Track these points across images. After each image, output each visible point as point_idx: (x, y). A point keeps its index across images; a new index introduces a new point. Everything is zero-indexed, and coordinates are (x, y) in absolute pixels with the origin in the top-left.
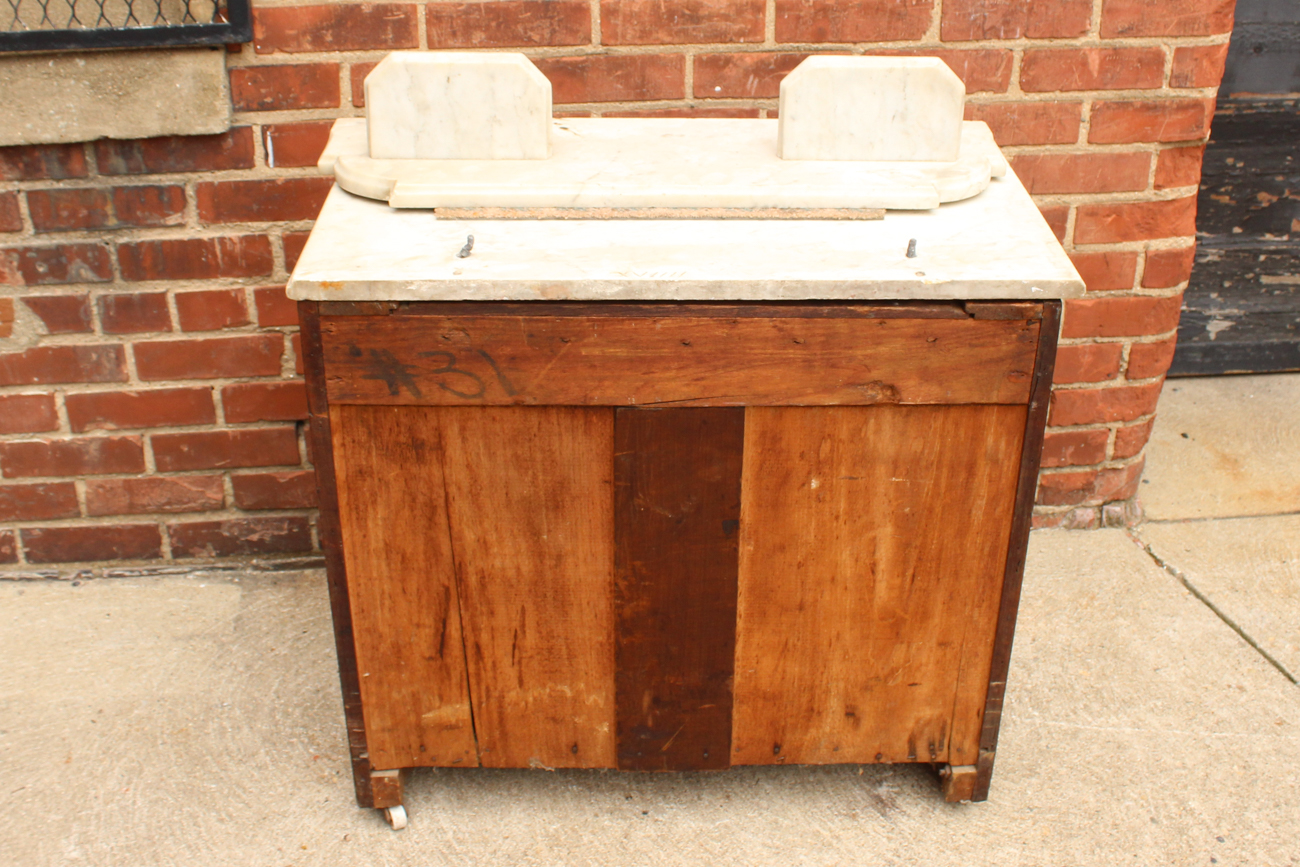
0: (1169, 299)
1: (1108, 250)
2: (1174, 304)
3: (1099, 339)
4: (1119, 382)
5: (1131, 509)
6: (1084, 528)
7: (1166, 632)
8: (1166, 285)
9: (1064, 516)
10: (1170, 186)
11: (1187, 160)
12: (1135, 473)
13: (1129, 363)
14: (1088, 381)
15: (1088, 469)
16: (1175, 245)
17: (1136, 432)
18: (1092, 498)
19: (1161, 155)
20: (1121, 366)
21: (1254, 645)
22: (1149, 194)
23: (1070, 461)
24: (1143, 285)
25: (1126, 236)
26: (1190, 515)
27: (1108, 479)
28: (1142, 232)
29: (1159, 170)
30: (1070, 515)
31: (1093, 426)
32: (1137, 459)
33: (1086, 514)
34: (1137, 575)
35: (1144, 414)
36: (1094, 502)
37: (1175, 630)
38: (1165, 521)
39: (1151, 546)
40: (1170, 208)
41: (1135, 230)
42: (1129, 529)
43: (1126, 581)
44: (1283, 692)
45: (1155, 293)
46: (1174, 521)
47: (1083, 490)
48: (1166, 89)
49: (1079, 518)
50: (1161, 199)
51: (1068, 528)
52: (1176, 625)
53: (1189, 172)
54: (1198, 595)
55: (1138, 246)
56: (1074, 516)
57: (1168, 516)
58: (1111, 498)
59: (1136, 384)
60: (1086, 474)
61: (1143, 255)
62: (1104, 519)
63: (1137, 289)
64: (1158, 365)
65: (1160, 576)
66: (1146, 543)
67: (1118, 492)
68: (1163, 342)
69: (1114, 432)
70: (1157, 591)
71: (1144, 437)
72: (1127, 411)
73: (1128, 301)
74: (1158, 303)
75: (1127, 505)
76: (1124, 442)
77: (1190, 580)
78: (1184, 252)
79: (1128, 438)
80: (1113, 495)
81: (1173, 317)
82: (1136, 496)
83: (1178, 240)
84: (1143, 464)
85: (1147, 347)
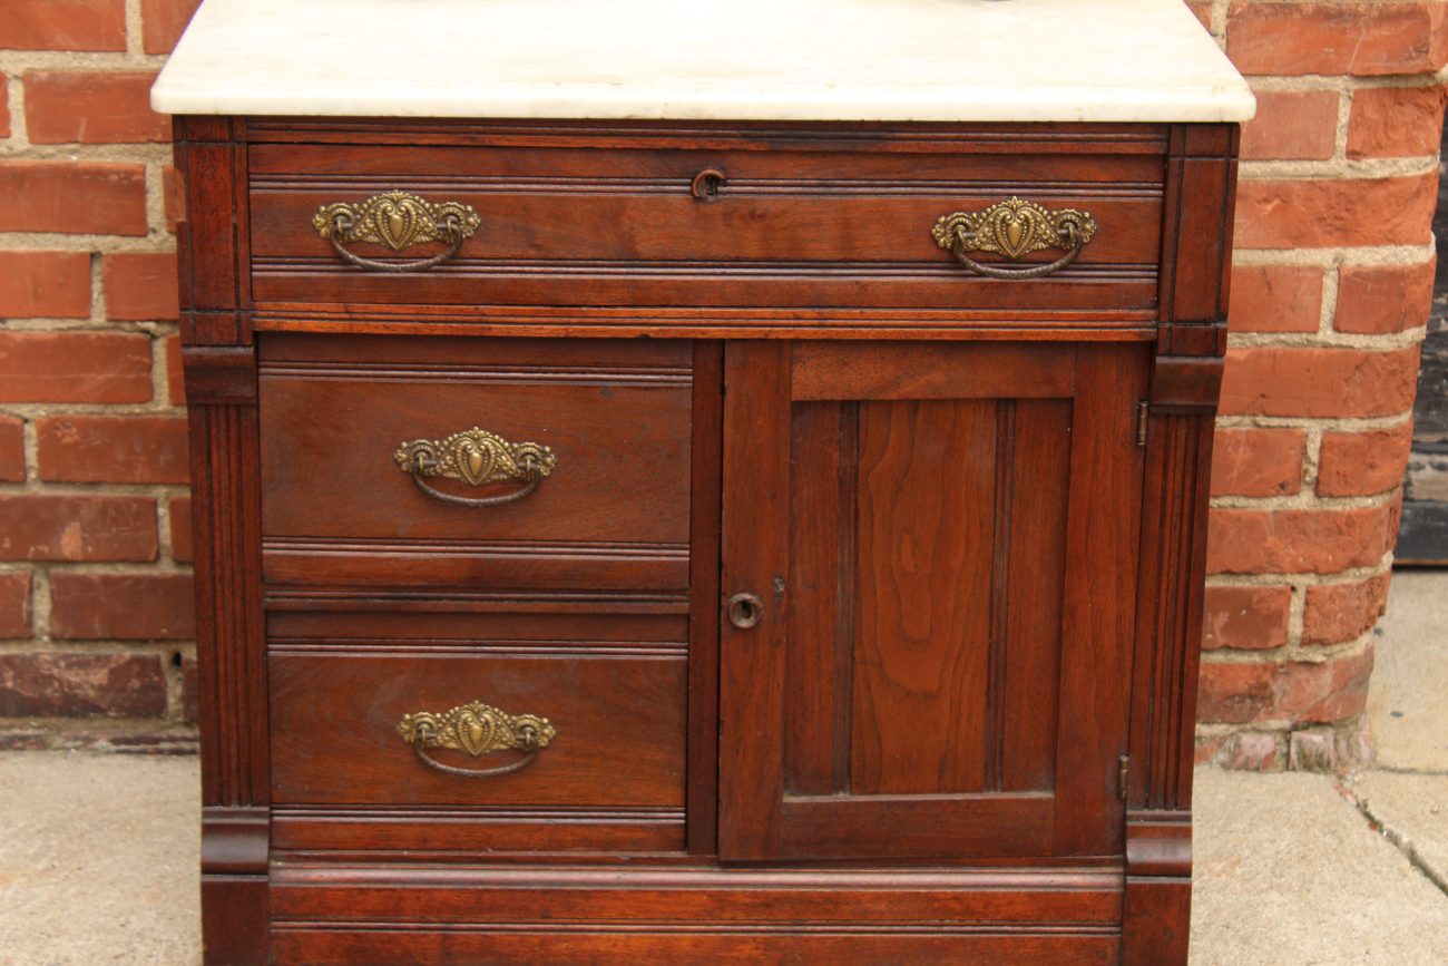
0: (1385, 355)
1: (1270, 262)
2: (1397, 366)
3: (1263, 421)
4: (1304, 501)
5: (1349, 747)
6: (1257, 769)
7: (1349, 917)
8: (1379, 330)
9: (1221, 745)
10: (1377, 156)
11: (1410, 112)
12: (1356, 678)
13: (1320, 467)
14: (1247, 496)
15: (1257, 658)
16: (1392, 260)
17: (1343, 597)
18: (1271, 715)
19: (1357, 99)
20: (1306, 471)
22: (1337, 166)
23: (1222, 641)
24: (1337, 329)
25: (1300, 239)
27: (1298, 682)
28: (1330, 233)
29: (1353, 126)
30: (1230, 744)
31: (1261, 578)
32: (1357, 649)
33: (1259, 744)
34: (1328, 839)
35: (1355, 563)
36: (1275, 724)
37: (1365, 916)
38: (1411, 771)
39: (1370, 803)
40: (1381, 193)
41: (1317, 229)
42: (1341, 777)
43: (1305, 845)
45: (1359, 342)
46: (1432, 773)
47: (1252, 697)
49: (1247, 751)
50: (1362, 176)
51: (1225, 766)
52: (1371, 910)
53: (1415, 133)
54: (1427, 873)
55: (1323, 256)
56: (1238, 746)
57: (1420, 764)
58: (1307, 717)
59: (1337, 506)
60: (1254, 667)
61: (1334, 274)
62: (1294, 756)
63: (1327, 334)
64: (1375, 475)
65: (1370, 842)
66: (1361, 798)
67: (1317, 708)
68: (1382, 434)
69: (1301, 592)
70: (1354, 862)
71: (1363, 612)
72: (1323, 556)
73: (1311, 354)
74: (1365, 361)
75: (1340, 737)
76: (1322, 614)
77: (1421, 852)
78: (1412, 271)
79: (1328, 607)
80: (1309, 712)
81: (1398, 388)
82: (1361, 723)
83: (1399, 249)
84: (1366, 665)
85: (1352, 439)
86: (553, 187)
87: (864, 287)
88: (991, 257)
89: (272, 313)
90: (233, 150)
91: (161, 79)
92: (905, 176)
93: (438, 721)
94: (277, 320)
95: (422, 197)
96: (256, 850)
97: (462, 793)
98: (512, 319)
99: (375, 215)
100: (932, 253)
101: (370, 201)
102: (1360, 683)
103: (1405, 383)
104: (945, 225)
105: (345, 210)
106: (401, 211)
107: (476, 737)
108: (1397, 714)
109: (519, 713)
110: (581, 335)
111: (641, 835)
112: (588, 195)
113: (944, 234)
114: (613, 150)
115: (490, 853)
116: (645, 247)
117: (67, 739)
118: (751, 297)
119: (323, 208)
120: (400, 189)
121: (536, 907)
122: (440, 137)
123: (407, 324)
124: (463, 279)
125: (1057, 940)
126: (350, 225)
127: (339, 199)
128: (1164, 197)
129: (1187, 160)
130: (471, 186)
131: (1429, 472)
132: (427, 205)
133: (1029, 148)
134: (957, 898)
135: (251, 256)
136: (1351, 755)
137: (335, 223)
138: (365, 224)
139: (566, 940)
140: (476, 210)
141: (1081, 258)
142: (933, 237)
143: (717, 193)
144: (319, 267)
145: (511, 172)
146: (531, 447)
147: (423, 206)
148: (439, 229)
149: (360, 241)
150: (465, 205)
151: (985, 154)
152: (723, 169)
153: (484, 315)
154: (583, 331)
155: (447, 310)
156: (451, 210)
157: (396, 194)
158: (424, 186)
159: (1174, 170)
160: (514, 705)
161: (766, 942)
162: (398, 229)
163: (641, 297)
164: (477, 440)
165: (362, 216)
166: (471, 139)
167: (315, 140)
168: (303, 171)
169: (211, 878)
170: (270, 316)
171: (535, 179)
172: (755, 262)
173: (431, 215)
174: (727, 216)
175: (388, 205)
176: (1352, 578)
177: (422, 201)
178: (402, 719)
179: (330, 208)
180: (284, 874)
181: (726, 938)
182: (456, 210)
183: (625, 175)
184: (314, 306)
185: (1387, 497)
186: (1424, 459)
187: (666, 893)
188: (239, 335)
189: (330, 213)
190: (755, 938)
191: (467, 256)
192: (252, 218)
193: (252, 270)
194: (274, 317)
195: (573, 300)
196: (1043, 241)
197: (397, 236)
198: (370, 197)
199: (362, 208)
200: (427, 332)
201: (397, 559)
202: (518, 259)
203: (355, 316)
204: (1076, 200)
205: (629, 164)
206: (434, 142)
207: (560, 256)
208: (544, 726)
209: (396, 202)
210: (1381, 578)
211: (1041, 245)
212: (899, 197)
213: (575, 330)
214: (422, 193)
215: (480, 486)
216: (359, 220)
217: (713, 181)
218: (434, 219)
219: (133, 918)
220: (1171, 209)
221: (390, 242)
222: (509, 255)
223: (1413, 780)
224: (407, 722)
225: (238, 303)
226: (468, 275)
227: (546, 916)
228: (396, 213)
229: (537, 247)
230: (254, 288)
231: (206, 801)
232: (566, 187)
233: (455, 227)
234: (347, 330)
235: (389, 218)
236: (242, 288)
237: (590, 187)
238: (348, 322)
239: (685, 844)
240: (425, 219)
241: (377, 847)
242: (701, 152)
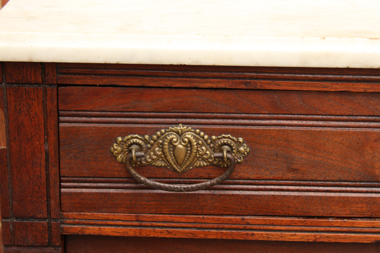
86: (311, 123)
89: (77, 221)
90: (45, 91)
94: (80, 226)
95: (202, 130)
98: (271, 227)
99: (162, 144)
101: (159, 133)
105: (138, 141)
106: (185, 142)
110: (326, 240)
112: (339, 129)
114: (365, 94)
119: (120, 139)
120: (184, 124)
122: (219, 82)
123: (186, 230)
124: (233, 195)
126: (143, 154)
127: (133, 131)
130: (243, 121)
132: (206, 137)
135: (60, 177)
137: (130, 151)
138: (154, 151)
140: (245, 141)
144: (115, 185)
147: (203, 137)
148: (215, 157)
149: (150, 165)
150: (237, 137)
153: (248, 224)
154: (328, 237)
155: (218, 219)
156: (225, 141)
157: (181, 128)
158: (204, 121)
162: (181, 156)
165: (152, 145)
166: (245, 83)
167: (114, 83)
168: (103, 109)
170: (75, 223)
171: (296, 116)
173: (209, 144)
175: (173, 137)
177: (202, 134)
179: (126, 138)
182: (229, 141)
183: (371, 114)
184: (111, 215)
188: (50, 237)
189: (125, 142)
191: (236, 177)
192: (61, 146)
193: (61, 187)
194: (78, 224)
195: (321, 213)
197: (180, 162)
198: (159, 129)
199: (152, 139)
200: (202, 236)
202: (278, 180)
203: (143, 224)
206: (214, 86)
207: (313, 178)
209: (180, 134)
214: (201, 127)
216: (150, 149)
218: (211, 148)
221: (175, 166)
222: (271, 177)
225: (49, 213)
226: (237, 192)
228: (180, 143)
229: (294, 170)
230: (62, 201)
232: (321, 123)
233: (229, 156)
234: (138, 234)
235: (175, 147)
236: (52, 202)
237: (341, 123)
238: (138, 228)
240: (204, 148)
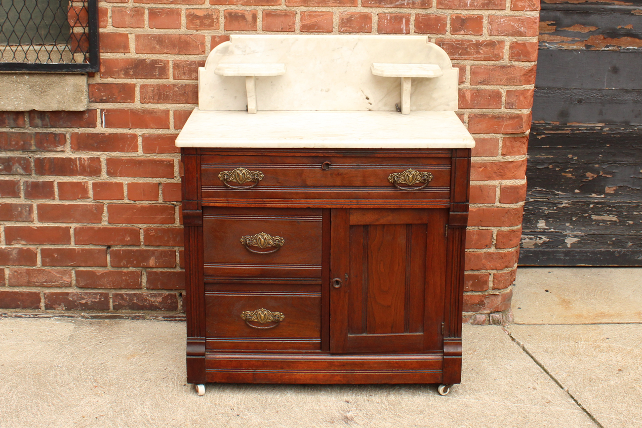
0: (513, 209)
1: (482, 184)
2: (517, 212)
3: (481, 228)
4: (492, 250)
5: (506, 317)
6: (481, 324)
7: (506, 366)
8: (512, 203)
9: (471, 318)
10: (510, 155)
11: (518, 143)
12: (508, 298)
13: (497, 240)
14: (477, 249)
15: (480, 293)
16: (515, 183)
17: (504, 276)
18: (484, 309)
19: (504, 140)
20: (493, 242)
21: (548, 373)
22: (499, 158)
23: (471, 289)
24: (500, 203)
25: (490, 178)
26: (537, 323)
27: (492, 300)
28: (498, 176)
29: (503, 147)
30: (473, 317)
31: (481, 271)
32: (508, 290)
33: (481, 317)
34: (500, 344)
35: (507, 267)
36: (485, 312)
37: (510, 365)
38: (523, 324)
39: (512, 333)
40: (511, 165)
41: (494, 175)
42: (504, 326)
43: (494, 346)
44: (555, 391)
45: (506, 206)
46: (528, 324)
47: (479, 304)
48: (503, 109)
49: (478, 319)
50: (506, 161)
51: (472, 324)
52: (512, 364)
53: (520, 149)
54: (528, 353)
55: (496, 182)
56: (475, 318)
57: (526, 322)
58: (494, 310)
59: (502, 251)
60: (480, 296)
61: (499, 187)
62: (491, 321)
63: (497, 204)
64: (512, 242)
65: (512, 345)
66: (509, 332)
67: (497, 307)
68: (513, 231)
69: (492, 275)
70: (507, 350)
71: (509, 280)
72: (498, 265)
73: (493, 209)
74: (508, 211)
75: (503, 315)
76: (498, 281)
77: (526, 347)
78: (521, 186)
79: (500, 279)
80: (495, 308)
81: (517, 219)
82: (509, 311)
83: (516, 180)
84: (511, 294)
85: (505, 233)
86: (284, 166)
87: (369, 193)
88: (404, 185)
90: (197, 157)
91: (179, 138)
92: (380, 163)
93: (252, 314)
94: (208, 203)
96: (201, 349)
97: (259, 334)
98: (273, 203)
99: (235, 174)
100: (388, 184)
102: (509, 300)
103: (519, 217)
104: (391, 176)
105: (227, 173)
106: (242, 173)
107: (262, 318)
108: (519, 308)
109: (274, 311)
111: (308, 346)
112: (293, 169)
113: (391, 179)
114: (300, 156)
115: (267, 350)
116: (309, 183)
117: (151, 316)
118: (338, 196)
119: (221, 172)
120: (242, 167)
121: (279, 366)
122: (253, 153)
123: (244, 204)
124: (259, 192)
125: (425, 374)
126: (228, 177)
127: (225, 170)
128: (451, 169)
129: (457, 158)
130: (261, 166)
131: (527, 240)
133: (414, 155)
134: (397, 363)
135: (201, 186)
136: (507, 320)
137: (224, 177)
138: (232, 177)
139: (288, 375)
140: (263, 173)
141: (429, 185)
142: (388, 180)
143: (329, 168)
144: (220, 188)
145: (272, 162)
146: (278, 238)
147: (248, 172)
148: (252, 178)
149: (231, 181)
150: (260, 171)
151: (402, 157)
152: (330, 161)
153: (265, 202)
154: (292, 206)
155: (255, 200)
157: (241, 169)
158: (249, 166)
159: (453, 161)
160: (273, 309)
161: (343, 375)
162: (241, 178)
163: (308, 196)
164: (263, 236)
165: (232, 174)
166: (262, 154)
167: (219, 154)
168: (215, 162)
169: (189, 357)
170: (206, 202)
171: (279, 164)
172: (339, 187)
173: (250, 174)
174: (331, 174)
175: (239, 171)
176: (506, 271)
177: (248, 170)
178: (242, 313)
179: (223, 172)
180: (209, 356)
181: (332, 375)
182: (257, 173)
183: (303, 163)
184: (217, 199)
185: (515, 248)
186: (526, 236)
187: (315, 362)
188: (198, 207)
189: (223, 174)
190: (340, 375)
191: (260, 185)
192: (202, 175)
193: (202, 189)
195: (289, 197)
196: (419, 181)
197: (241, 180)
198: (234, 169)
199: (232, 172)
200: (249, 206)
201: (240, 268)
202: (274, 186)
203: (229, 202)
204: (427, 169)
205: (305, 160)
206: (251, 155)
207: (286, 185)
208: (281, 315)
209: (241, 171)
210: (514, 271)
211: (418, 182)
212: (378, 168)
213: (290, 206)
214: (248, 168)
215: (264, 248)
217: (327, 164)
219: (168, 367)
220: (453, 172)
221: (239, 181)
222: (272, 185)
223: (524, 326)
224: (243, 314)
225: (197, 198)
226: (261, 191)
227: (282, 368)
229: (279, 183)
230: (202, 194)
231: (187, 336)
232: (287, 166)
233: (257, 178)
234: (227, 206)
235: (239, 175)
236: (199, 194)
237: (294, 167)
238: (228, 204)
239: (321, 348)
241: (235, 348)
242: (324, 157)
